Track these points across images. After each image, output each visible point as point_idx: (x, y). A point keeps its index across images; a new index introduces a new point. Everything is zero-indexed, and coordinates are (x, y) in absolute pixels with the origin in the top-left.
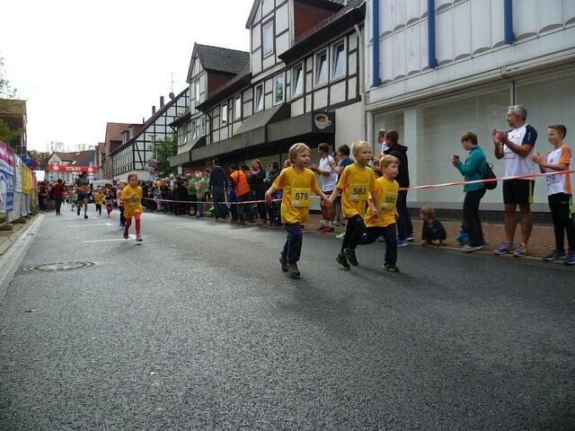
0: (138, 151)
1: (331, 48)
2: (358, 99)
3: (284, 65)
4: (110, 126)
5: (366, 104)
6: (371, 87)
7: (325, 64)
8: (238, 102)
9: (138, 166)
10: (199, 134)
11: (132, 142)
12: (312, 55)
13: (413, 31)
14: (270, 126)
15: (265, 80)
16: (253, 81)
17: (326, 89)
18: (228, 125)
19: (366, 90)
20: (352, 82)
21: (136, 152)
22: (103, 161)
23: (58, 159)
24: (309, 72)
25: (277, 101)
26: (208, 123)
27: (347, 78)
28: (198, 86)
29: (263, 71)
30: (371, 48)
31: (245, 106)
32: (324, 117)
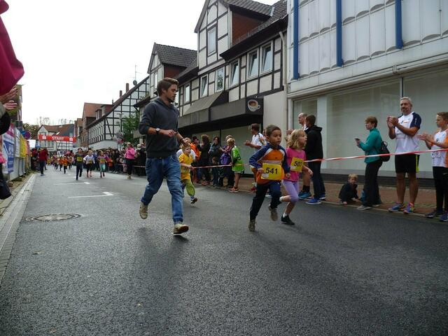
1: (261, 49)
2: (282, 88)
3: (223, 61)
4: (87, 106)
5: (287, 92)
6: (292, 80)
7: (256, 61)
8: (188, 89)
9: (108, 137)
11: (104, 118)
12: (246, 54)
13: (324, 37)
14: (213, 109)
15: (209, 72)
16: (200, 73)
17: (257, 81)
18: (180, 107)
19: (288, 82)
20: (277, 76)
21: (107, 126)
22: (81, 132)
23: (46, 131)
24: (244, 67)
25: (218, 89)
27: (273, 72)
28: (156, 76)
29: (207, 66)
30: (292, 50)
31: (193, 92)
32: (254, 102)
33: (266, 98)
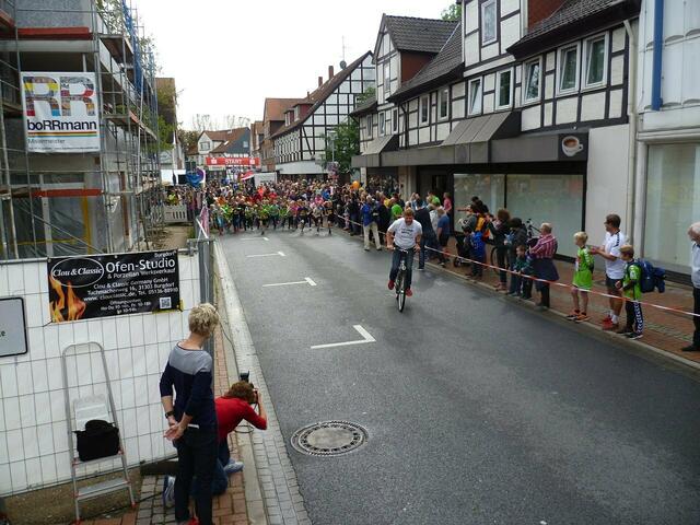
0: (306, 137)
1: (585, 42)
2: (624, 119)
3: (511, 58)
5: (636, 131)
6: (646, 108)
9: (307, 155)
10: (389, 130)
12: (555, 50)
14: (495, 143)
15: (484, 74)
16: (467, 74)
17: (576, 99)
18: (430, 125)
19: (639, 111)
20: (617, 96)
22: (262, 143)
23: (209, 140)
24: (550, 72)
25: (501, 105)
26: (402, 119)
27: (609, 89)
28: (387, 69)
29: (481, 63)
31: (453, 103)
32: (574, 141)
33: (594, 133)
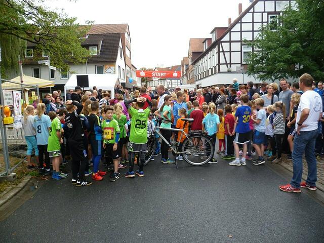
0: (223, 52)
4: (193, 42)
9: (224, 68)
11: (218, 43)
21: (221, 54)
22: (187, 69)
